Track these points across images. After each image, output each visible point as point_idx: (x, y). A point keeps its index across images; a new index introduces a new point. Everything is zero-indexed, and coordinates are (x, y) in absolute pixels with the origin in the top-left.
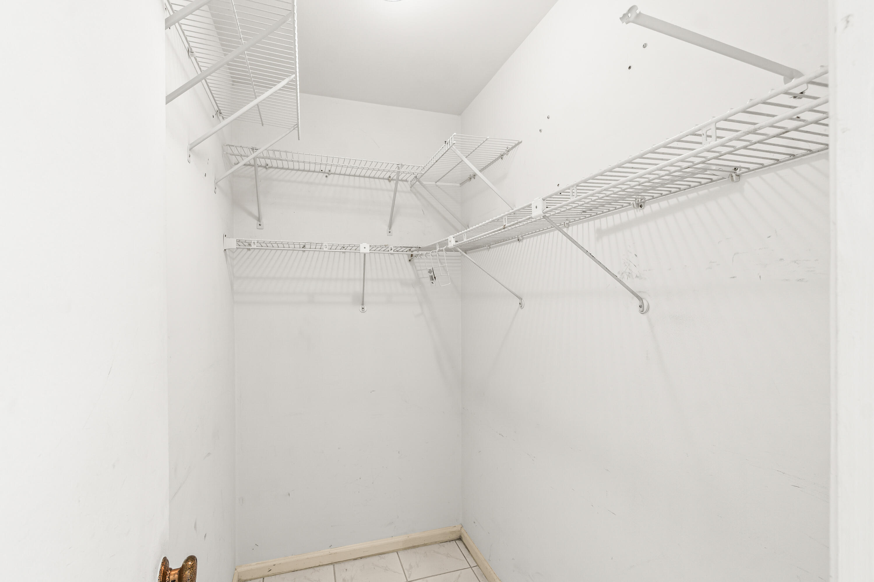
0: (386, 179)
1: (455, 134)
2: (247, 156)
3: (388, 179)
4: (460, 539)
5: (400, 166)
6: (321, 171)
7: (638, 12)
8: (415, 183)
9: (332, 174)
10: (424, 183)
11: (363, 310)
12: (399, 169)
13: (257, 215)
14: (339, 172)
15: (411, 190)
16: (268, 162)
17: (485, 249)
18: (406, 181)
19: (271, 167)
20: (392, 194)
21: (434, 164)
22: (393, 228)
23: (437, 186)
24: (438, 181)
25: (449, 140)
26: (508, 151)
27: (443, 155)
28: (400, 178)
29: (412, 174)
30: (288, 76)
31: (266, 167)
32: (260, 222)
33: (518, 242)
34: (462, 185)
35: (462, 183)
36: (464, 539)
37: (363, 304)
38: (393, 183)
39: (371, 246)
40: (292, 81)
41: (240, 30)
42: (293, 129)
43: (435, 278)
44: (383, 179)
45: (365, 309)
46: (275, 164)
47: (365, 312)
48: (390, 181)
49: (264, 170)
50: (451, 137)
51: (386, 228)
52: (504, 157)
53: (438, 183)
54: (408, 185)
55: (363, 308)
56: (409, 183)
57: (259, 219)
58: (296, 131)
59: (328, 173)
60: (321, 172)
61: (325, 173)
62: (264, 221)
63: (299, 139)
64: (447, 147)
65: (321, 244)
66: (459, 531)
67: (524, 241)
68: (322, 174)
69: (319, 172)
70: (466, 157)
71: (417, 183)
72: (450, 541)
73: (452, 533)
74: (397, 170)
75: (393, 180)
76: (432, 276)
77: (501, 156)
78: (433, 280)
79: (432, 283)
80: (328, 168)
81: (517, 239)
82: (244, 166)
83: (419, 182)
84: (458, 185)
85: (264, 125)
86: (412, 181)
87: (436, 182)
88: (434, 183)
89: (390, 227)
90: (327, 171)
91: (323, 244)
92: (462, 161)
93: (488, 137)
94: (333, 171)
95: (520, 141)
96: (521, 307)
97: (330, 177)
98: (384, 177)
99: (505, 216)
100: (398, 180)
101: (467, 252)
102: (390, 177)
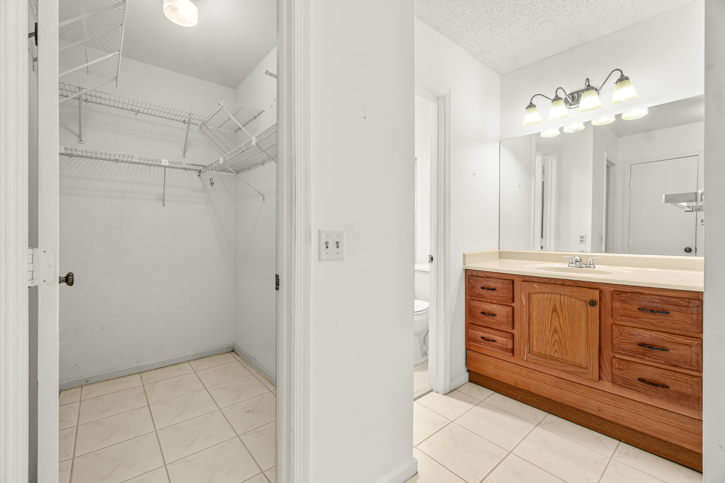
0: (182, 122)
1: (224, 101)
2: (77, 93)
3: (184, 122)
4: (233, 351)
5: (191, 114)
6: (132, 109)
7: (269, 73)
8: (202, 127)
9: (140, 113)
10: (209, 127)
11: (164, 205)
12: (190, 116)
13: (78, 133)
14: (146, 112)
15: (200, 131)
16: (89, 98)
17: (247, 171)
18: (196, 124)
19: (91, 102)
20: (186, 132)
21: (213, 116)
22: (187, 153)
23: (218, 130)
24: (219, 128)
25: (220, 103)
26: (258, 115)
27: (218, 112)
28: (192, 122)
29: (200, 121)
30: (115, 52)
31: (86, 101)
32: (81, 139)
33: (262, 166)
34: (236, 132)
35: (235, 131)
36: (236, 351)
37: (164, 201)
38: (186, 124)
39: (170, 162)
40: (117, 54)
41: (85, 24)
42: (112, 80)
43: (213, 183)
44: (180, 121)
45: (166, 204)
46: (94, 99)
47: (165, 206)
48: (185, 123)
49: (85, 103)
50: (221, 102)
51: (182, 153)
52: (257, 118)
53: (219, 129)
54: (198, 128)
55: (164, 204)
56: (199, 126)
57: (80, 137)
58: (115, 82)
59: (137, 112)
60: (131, 111)
61: (135, 111)
62: (84, 138)
63: (116, 87)
64: (220, 107)
65: (132, 157)
66: (233, 347)
67: (265, 164)
68: (133, 112)
69: (130, 110)
70: (233, 116)
71: (204, 127)
72: (226, 353)
73: (228, 348)
74: (189, 116)
75: (186, 122)
76: (211, 183)
77: (255, 117)
78: (212, 185)
79: (212, 187)
80: (138, 108)
81: (262, 164)
82: (73, 99)
83: (205, 126)
84: (233, 132)
85: (89, 74)
86: (201, 125)
87: (218, 128)
88: (216, 128)
89: (185, 152)
90: (136, 110)
91: (133, 158)
92: (231, 118)
93: (244, 106)
94: (141, 110)
95: (264, 110)
96: (264, 200)
97: (139, 115)
98: (181, 120)
99: (243, 145)
100: (189, 123)
101: (238, 173)
102: (185, 120)
